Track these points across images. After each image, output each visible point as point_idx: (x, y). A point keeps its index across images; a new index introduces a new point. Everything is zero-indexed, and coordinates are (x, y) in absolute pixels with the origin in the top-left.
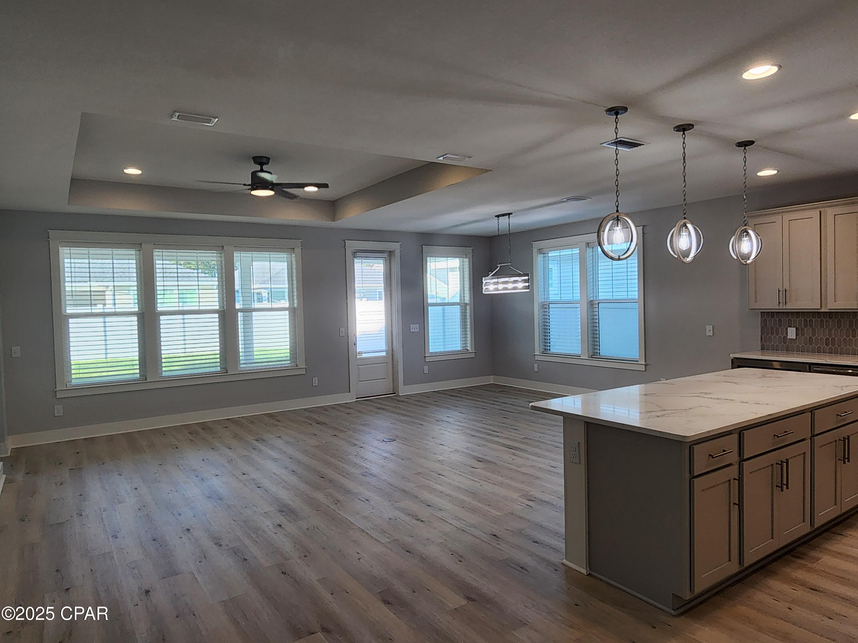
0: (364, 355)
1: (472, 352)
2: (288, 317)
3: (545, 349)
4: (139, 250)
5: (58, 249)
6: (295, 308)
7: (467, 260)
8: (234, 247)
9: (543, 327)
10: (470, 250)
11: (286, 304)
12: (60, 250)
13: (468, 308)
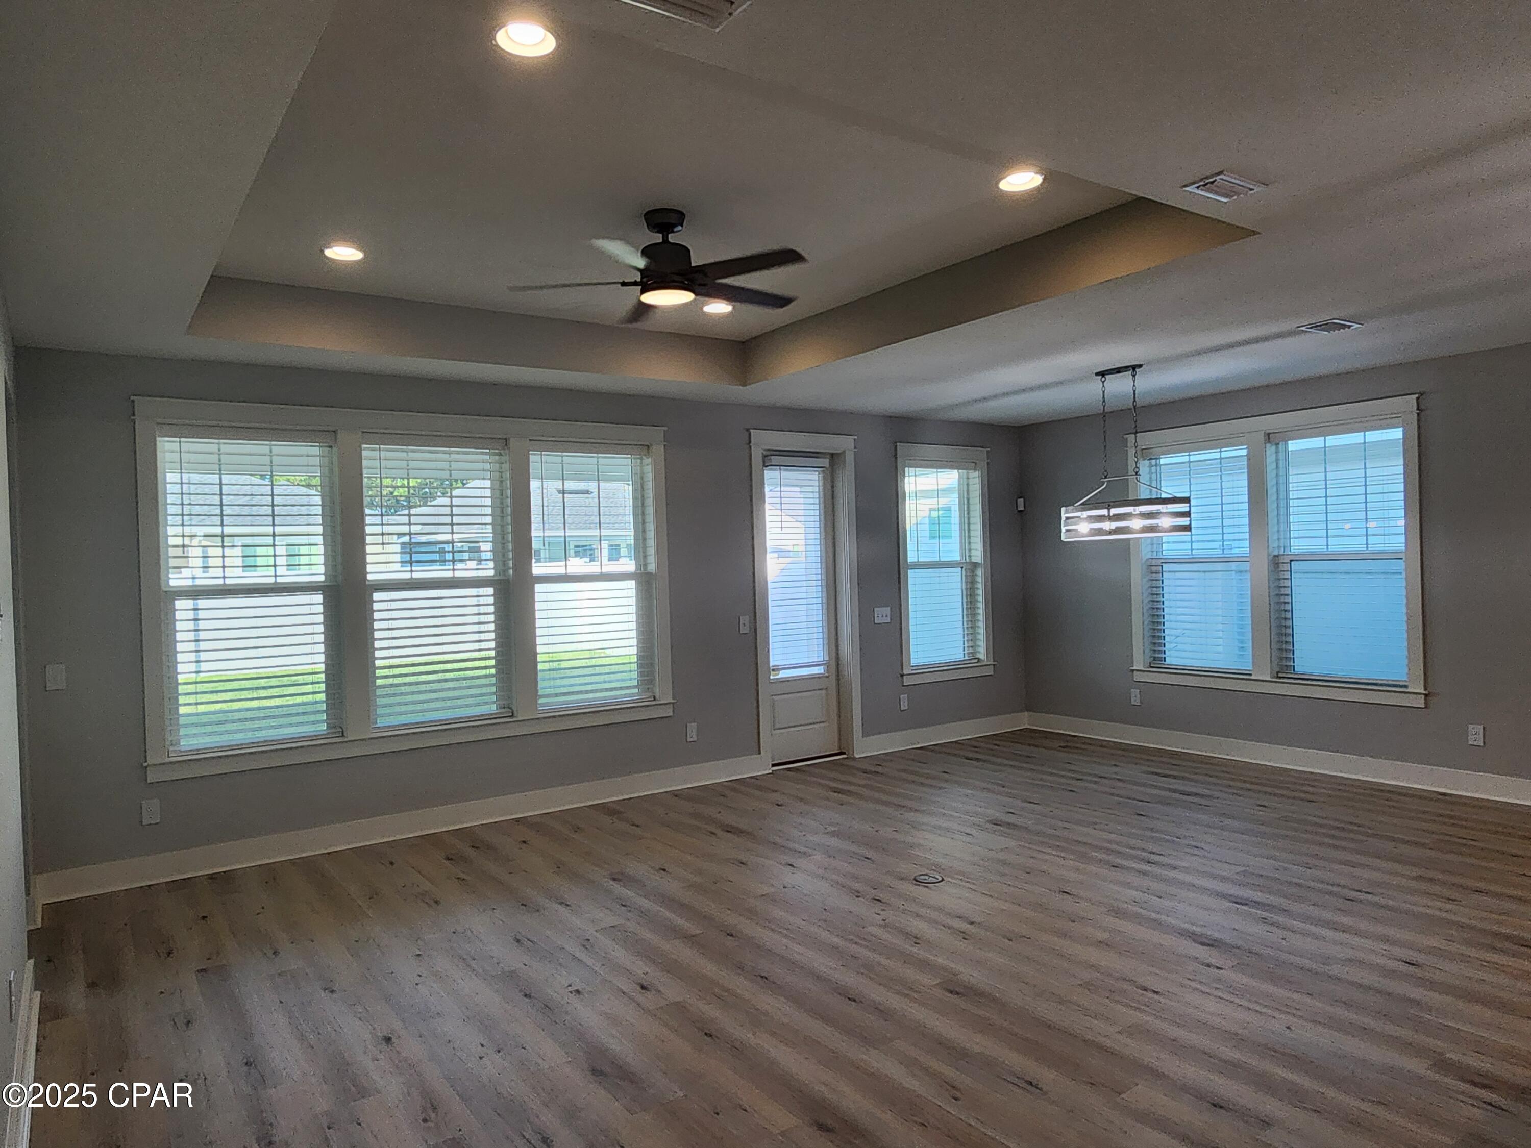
0: (783, 674)
1: (988, 663)
2: (633, 593)
3: (1155, 659)
4: (331, 447)
5: (155, 440)
6: (651, 574)
7: (977, 474)
8: (530, 440)
9: (1151, 612)
10: (982, 453)
11: (629, 565)
12: (158, 443)
13: (979, 572)
